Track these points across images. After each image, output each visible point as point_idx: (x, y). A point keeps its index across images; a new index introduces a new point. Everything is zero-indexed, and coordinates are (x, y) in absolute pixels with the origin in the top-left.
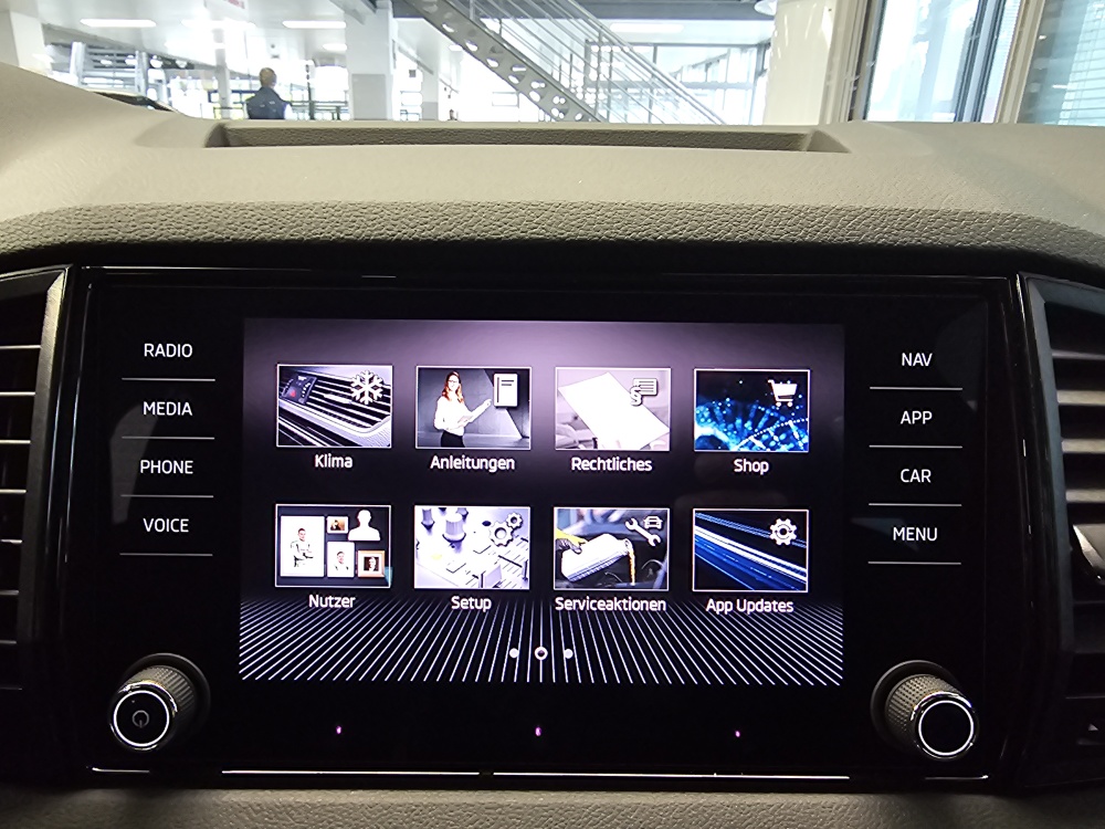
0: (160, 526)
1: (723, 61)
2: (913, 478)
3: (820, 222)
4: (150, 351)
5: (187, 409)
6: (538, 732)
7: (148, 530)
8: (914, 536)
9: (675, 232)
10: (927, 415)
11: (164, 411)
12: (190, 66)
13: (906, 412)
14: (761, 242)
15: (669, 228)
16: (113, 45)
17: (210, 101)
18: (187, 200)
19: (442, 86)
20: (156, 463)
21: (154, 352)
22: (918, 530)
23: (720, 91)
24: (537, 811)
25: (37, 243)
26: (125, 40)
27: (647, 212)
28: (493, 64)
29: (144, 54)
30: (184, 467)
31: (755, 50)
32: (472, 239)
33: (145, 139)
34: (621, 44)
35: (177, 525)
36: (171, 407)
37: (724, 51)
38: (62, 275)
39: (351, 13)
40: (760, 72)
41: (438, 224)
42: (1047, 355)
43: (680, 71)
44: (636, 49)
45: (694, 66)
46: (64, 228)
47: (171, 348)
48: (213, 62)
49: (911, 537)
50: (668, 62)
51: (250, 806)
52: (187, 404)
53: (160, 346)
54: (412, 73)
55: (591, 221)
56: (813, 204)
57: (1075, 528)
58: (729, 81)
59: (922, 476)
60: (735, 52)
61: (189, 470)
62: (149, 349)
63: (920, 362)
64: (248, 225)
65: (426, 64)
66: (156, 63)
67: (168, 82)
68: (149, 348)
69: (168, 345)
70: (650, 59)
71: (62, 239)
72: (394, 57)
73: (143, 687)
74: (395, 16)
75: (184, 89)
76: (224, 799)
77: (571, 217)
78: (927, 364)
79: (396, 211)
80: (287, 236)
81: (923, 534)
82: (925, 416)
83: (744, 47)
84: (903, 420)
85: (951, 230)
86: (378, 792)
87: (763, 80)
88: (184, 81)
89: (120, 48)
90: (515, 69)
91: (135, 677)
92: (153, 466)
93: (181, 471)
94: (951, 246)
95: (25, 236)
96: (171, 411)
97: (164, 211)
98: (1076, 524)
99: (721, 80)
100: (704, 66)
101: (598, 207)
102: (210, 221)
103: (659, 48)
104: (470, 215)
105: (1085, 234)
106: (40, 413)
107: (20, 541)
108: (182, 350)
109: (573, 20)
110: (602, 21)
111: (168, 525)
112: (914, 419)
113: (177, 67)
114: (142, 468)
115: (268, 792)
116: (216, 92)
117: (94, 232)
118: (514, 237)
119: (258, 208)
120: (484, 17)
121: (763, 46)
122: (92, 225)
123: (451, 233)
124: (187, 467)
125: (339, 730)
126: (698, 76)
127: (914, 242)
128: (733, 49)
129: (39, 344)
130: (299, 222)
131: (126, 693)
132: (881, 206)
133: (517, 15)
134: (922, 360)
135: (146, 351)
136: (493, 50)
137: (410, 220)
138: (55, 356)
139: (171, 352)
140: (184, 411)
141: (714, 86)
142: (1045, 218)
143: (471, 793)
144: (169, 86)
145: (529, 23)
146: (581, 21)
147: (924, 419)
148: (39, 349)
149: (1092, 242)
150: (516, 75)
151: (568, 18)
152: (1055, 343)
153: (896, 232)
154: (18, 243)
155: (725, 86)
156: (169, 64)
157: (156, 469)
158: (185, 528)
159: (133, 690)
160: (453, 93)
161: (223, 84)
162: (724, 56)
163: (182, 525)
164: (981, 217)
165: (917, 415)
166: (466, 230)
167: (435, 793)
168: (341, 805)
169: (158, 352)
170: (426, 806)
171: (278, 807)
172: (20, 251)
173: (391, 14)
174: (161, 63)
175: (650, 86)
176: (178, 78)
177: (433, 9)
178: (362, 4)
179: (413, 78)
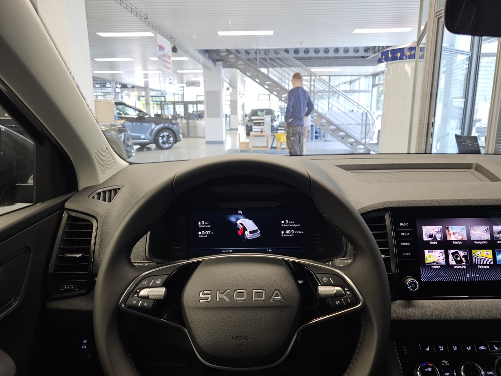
1: (357, 82)
12: (133, 87)
16: (101, 79)
17: (139, 100)
19: (238, 93)
23: (357, 94)
26: (108, 78)
28: (257, 80)
29: (115, 83)
30: (409, 244)
31: (371, 77)
34: (316, 76)
35: (409, 254)
37: (358, 77)
39: (205, 67)
40: (374, 86)
43: (339, 85)
44: (321, 77)
45: (345, 83)
48: (143, 85)
50: (335, 82)
54: (228, 89)
58: (361, 89)
60: (364, 77)
65: (233, 85)
66: (119, 86)
67: (122, 92)
68: (401, 224)
70: (328, 81)
72: (223, 84)
74: (224, 67)
75: (129, 95)
83: (366, 76)
87: (375, 89)
88: (129, 92)
89: (105, 81)
90: (267, 83)
99: (357, 88)
100: (349, 83)
103: (332, 77)
109: (297, 68)
110: (309, 68)
113: (127, 87)
116: (143, 96)
120: (260, 67)
121: (374, 75)
126: (347, 87)
128: (362, 77)
133: (273, 66)
136: (257, 76)
141: (354, 92)
144: (122, 94)
145: (279, 69)
146: (300, 68)
150: (267, 85)
151: (295, 67)
155: (359, 91)
156: (124, 86)
160: (242, 96)
161: (147, 93)
162: (357, 79)
173: (222, 67)
174: (120, 86)
175: (329, 92)
176: (126, 92)
177: (233, 60)
178: (210, 64)
179: (228, 91)
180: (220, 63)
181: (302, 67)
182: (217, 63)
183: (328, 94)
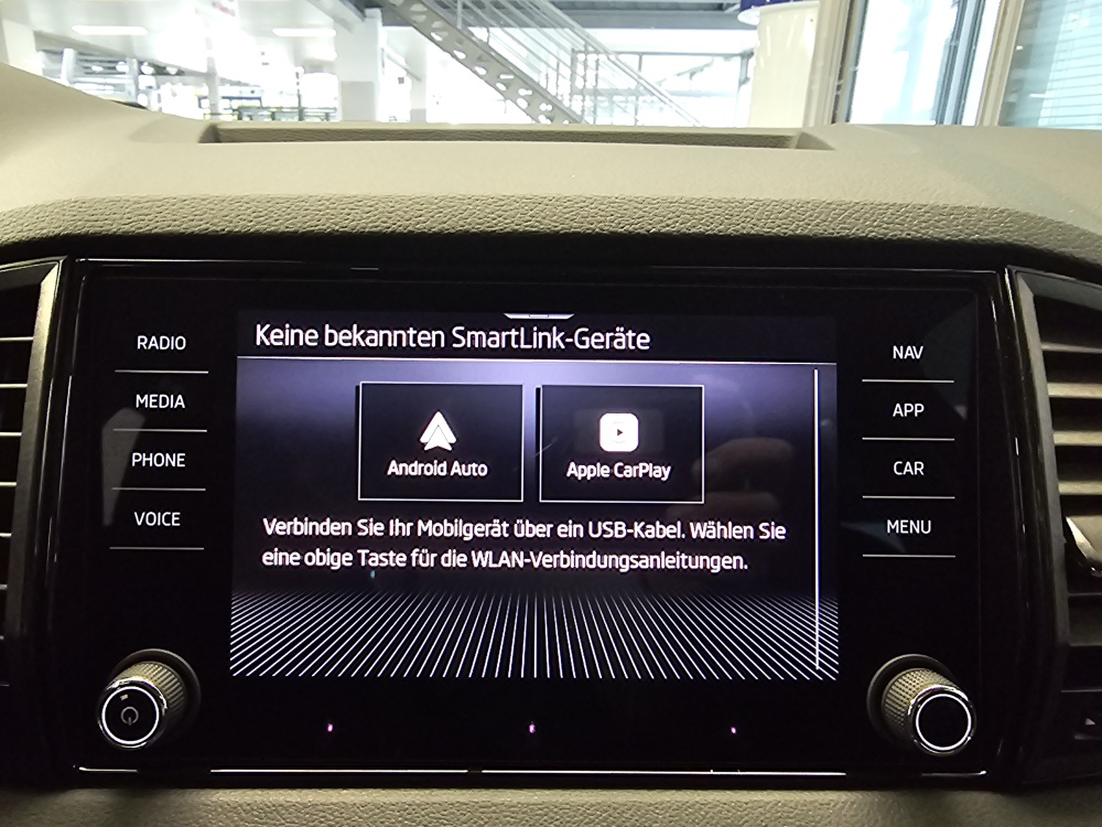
0: (151, 521)
1: (707, 70)
2: (906, 470)
3: (811, 216)
4: (144, 344)
5: (180, 402)
6: (532, 728)
7: (139, 523)
8: (908, 529)
9: (668, 225)
10: (919, 408)
11: (157, 403)
12: (180, 73)
13: (898, 405)
14: (753, 235)
15: (662, 221)
16: (103, 52)
17: (200, 106)
18: (184, 192)
19: (429, 92)
20: (148, 456)
21: (147, 345)
22: (912, 523)
23: (704, 100)
24: (532, 810)
25: (32, 234)
26: (116, 47)
27: (640, 206)
28: (482, 71)
29: (135, 61)
30: (176, 460)
31: (739, 59)
32: (467, 232)
33: (140, 135)
34: (606, 53)
35: (168, 519)
36: (164, 399)
37: (708, 59)
38: (56, 267)
39: (340, 22)
40: (744, 81)
41: (432, 217)
42: (1037, 348)
43: (665, 79)
44: (621, 57)
45: (679, 75)
46: (59, 219)
47: (165, 341)
48: (203, 69)
49: (904, 529)
50: (653, 70)
51: (241, 805)
52: (180, 397)
53: (154, 338)
54: (401, 80)
55: (585, 214)
56: (804, 198)
57: (1068, 520)
58: (713, 90)
59: (915, 468)
60: (720, 59)
61: (181, 463)
62: (142, 342)
63: (912, 354)
64: (244, 217)
65: (415, 73)
66: (147, 70)
67: (158, 87)
68: (142, 340)
69: (162, 338)
70: (636, 68)
71: (57, 231)
72: (383, 66)
73: (132, 683)
74: (385, 24)
75: (174, 95)
76: (214, 799)
77: (565, 211)
78: (918, 357)
79: (391, 204)
80: (282, 229)
81: (917, 527)
82: (917, 409)
83: (728, 57)
84: (896, 412)
85: (940, 224)
86: (371, 791)
87: (747, 88)
88: (175, 88)
89: (111, 56)
90: (502, 77)
91: (125, 673)
92: (145, 459)
93: (173, 464)
94: (941, 240)
95: (19, 228)
96: (164, 403)
97: (160, 204)
98: (1069, 516)
99: (706, 88)
100: (688, 75)
101: (591, 201)
102: (205, 213)
103: (644, 57)
104: (464, 208)
105: (1071, 229)
106: (32, 406)
107: (9, 535)
108: (176, 343)
109: (560, 30)
110: (591, 32)
111: (159, 519)
112: (906, 411)
113: (168, 74)
114: (134, 461)
115: (259, 792)
116: (205, 98)
117: (89, 224)
118: (508, 230)
119: (253, 200)
120: (470, 25)
121: (746, 56)
122: (87, 218)
123: (445, 226)
124: (179, 460)
125: (330, 728)
126: (684, 84)
127: (904, 235)
128: (716, 58)
129: (32, 335)
130: (294, 214)
131: (115, 689)
132: (871, 200)
133: (504, 24)
134: (913, 353)
135: (139, 343)
136: (480, 59)
137: (405, 212)
138: (47, 347)
139: (165, 345)
140: (177, 403)
141: (698, 95)
142: (1032, 212)
143: (464, 791)
144: (159, 92)
145: (516, 31)
146: (567, 30)
147: (917, 411)
148: (31, 342)
149: (1079, 236)
150: (506, 83)
151: (554, 27)
152: (1045, 335)
153: (885, 226)
154: (12, 235)
155: (709, 94)
156: (160, 71)
157: (148, 462)
158: (176, 522)
159: (121, 686)
160: (440, 100)
161: (212, 90)
162: (707, 65)
163: (174, 519)
164: (969, 212)
165: (909, 408)
166: (461, 223)
167: (427, 792)
168: (332, 804)
169: (151, 345)
170: (419, 805)
171: (269, 807)
172: (14, 243)
173: (380, 23)
174: (151, 70)
175: (636, 94)
176: (168, 84)
177: (422, 18)
178: (350, 14)
179: (402, 85)
180: (377, 12)
181: (572, 28)
182: (368, 11)
183: (634, 98)
